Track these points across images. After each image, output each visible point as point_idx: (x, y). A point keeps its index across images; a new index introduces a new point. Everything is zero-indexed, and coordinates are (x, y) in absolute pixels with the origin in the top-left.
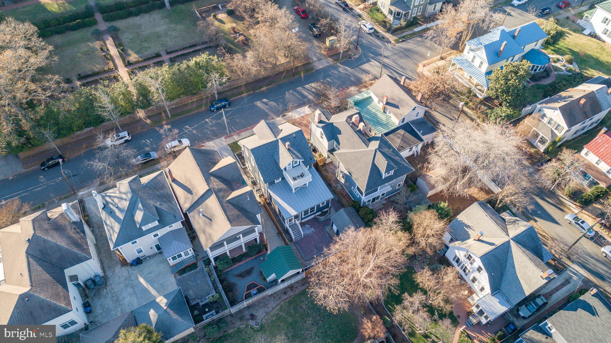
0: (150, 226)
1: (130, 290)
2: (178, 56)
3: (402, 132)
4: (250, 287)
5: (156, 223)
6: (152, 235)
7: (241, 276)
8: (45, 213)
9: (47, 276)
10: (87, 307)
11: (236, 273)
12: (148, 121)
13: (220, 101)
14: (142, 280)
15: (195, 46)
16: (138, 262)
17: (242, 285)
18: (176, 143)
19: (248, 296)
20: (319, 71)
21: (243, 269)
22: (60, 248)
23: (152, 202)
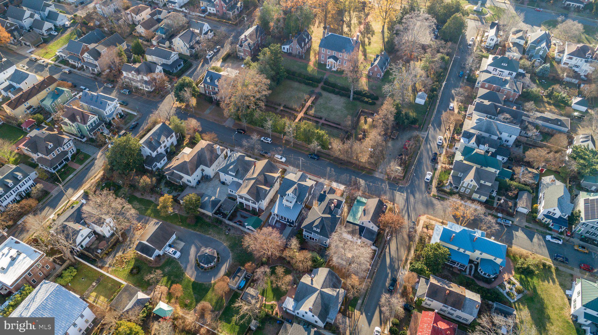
0: (232, 173)
1: (213, 189)
2: (327, 124)
3: (357, 227)
4: (239, 221)
5: (234, 174)
6: (232, 177)
7: (242, 216)
8: (213, 145)
9: (195, 163)
10: (199, 182)
11: (242, 214)
12: (284, 142)
13: (316, 155)
14: (218, 189)
15: (339, 125)
16: (223, 183)
17: (239, 218)
18: (280, 157)
19: (235, 223)
20: (373, 177)
21: (245, 215)
22: (206, 158)
23: (239, 167)
